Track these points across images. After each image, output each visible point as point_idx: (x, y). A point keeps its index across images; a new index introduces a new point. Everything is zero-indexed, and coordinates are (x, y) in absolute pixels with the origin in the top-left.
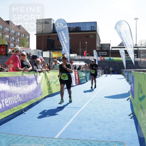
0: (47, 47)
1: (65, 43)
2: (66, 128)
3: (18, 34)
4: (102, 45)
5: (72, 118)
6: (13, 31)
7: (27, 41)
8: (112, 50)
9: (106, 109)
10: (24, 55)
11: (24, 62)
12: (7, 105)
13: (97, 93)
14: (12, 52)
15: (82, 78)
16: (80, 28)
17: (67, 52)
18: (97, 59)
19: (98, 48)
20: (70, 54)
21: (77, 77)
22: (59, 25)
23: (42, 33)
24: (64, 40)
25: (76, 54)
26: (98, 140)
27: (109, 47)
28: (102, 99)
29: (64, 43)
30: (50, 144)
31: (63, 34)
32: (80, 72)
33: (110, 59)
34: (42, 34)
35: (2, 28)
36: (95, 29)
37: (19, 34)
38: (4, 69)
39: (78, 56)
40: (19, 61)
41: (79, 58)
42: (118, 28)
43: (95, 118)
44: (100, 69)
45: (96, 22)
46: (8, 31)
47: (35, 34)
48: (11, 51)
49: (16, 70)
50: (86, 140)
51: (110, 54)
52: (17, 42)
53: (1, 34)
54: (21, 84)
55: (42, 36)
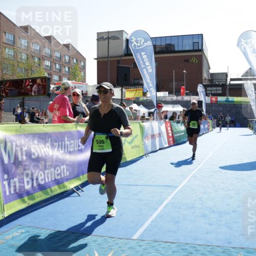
0: (117, 80)
1: (148, 72)
2: (152, 221)
3: (65, 60)
4: (212, 75)
5: (161, 204)
6: (57, 54)
7: (81, 70)
8: (230, 85)
9: (223, 189)
10: (78, 95)
11: (77, 107)
12: (42, 183)
13: (206, 160)
14: (56, 90)
15: (179, 133)
16: (174, 45)
17: (152, 88)
18: (204, 101)
19: (207, 81)
20: (158, 93)
21: (170, 131)
22: (137, 41)
24: (145, 68)
25: (167, 93)
26: (209, 244)
27: (227, 80)
28: (213, 172)
29: (145, 72)
30: (124, 249)
31: (145, 57)
32: (175, 123)
33: (227, 101)
34: (108, 57)
35: (39, 49)
36: (200, 48)
37: (67, 58)
38: (43, 120)
39: (171, 95)
40: (68, 105)
41: (172, 99)
42: (243, 45)
43: (202, 204)
44: (210, 117)
45: (202, 35)
46: (48, 54)
47: (95, 59)
48: (53, 88)
49: (63, 120)
50: (187, 244)
51: (227, 92)
52: (64, 73)
53: (36, 60)
54: (72, 145)
55: (107, 61)
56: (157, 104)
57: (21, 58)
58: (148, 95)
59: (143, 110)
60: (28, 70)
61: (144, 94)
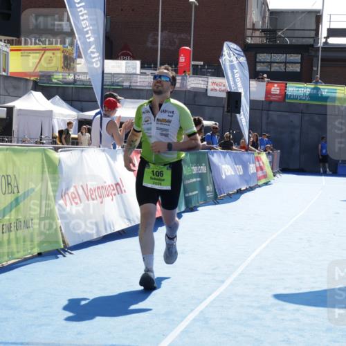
4: (275, 14)
8: (328, 48)
13: (239, 271)
19: (258, 33)
20: (107, 62)
25: (138, 63)
27: (317, 34)
33: (315, 96)
39: (147, 71)
51: (318, 68)
56: (103, 97)
58: (81, 66)
59: (62, 114)
61: (68, 62)
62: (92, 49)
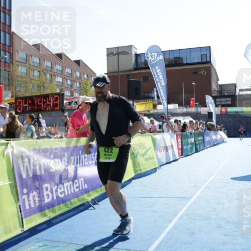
0: (128, 94)
2: (168, 233)
3: (76, 76)
4: (220, 85)
5: (176, 216)
6: (68, 71)
8: (240, 95)
12: (62, 196)
13: (218, 171)
16: (182, 58)
18: (214, 112)
19: (216, 92)
20: (169, 105)
21: (180, 143)
23: (117, 70)
25: (177, 105)
27: (236, 91)
28: (227, 183)
31: (158, 71)
33: (237, 111)
34: (118, 72)
35: (50, 66)
36: (208, 60)
37: (78, 74)
39: (181, 107)
41: (182, 111)
45: (210, 47)
46: (59, 70)
51: (237, 102)
52: (75, 88)
53: (48, 76)
54: (86, 159)
55: (117, 76)
57: (33, 75)
58: (159, 107)
60: (40, 86)
61: (155, 106)
62: (165, 101)
